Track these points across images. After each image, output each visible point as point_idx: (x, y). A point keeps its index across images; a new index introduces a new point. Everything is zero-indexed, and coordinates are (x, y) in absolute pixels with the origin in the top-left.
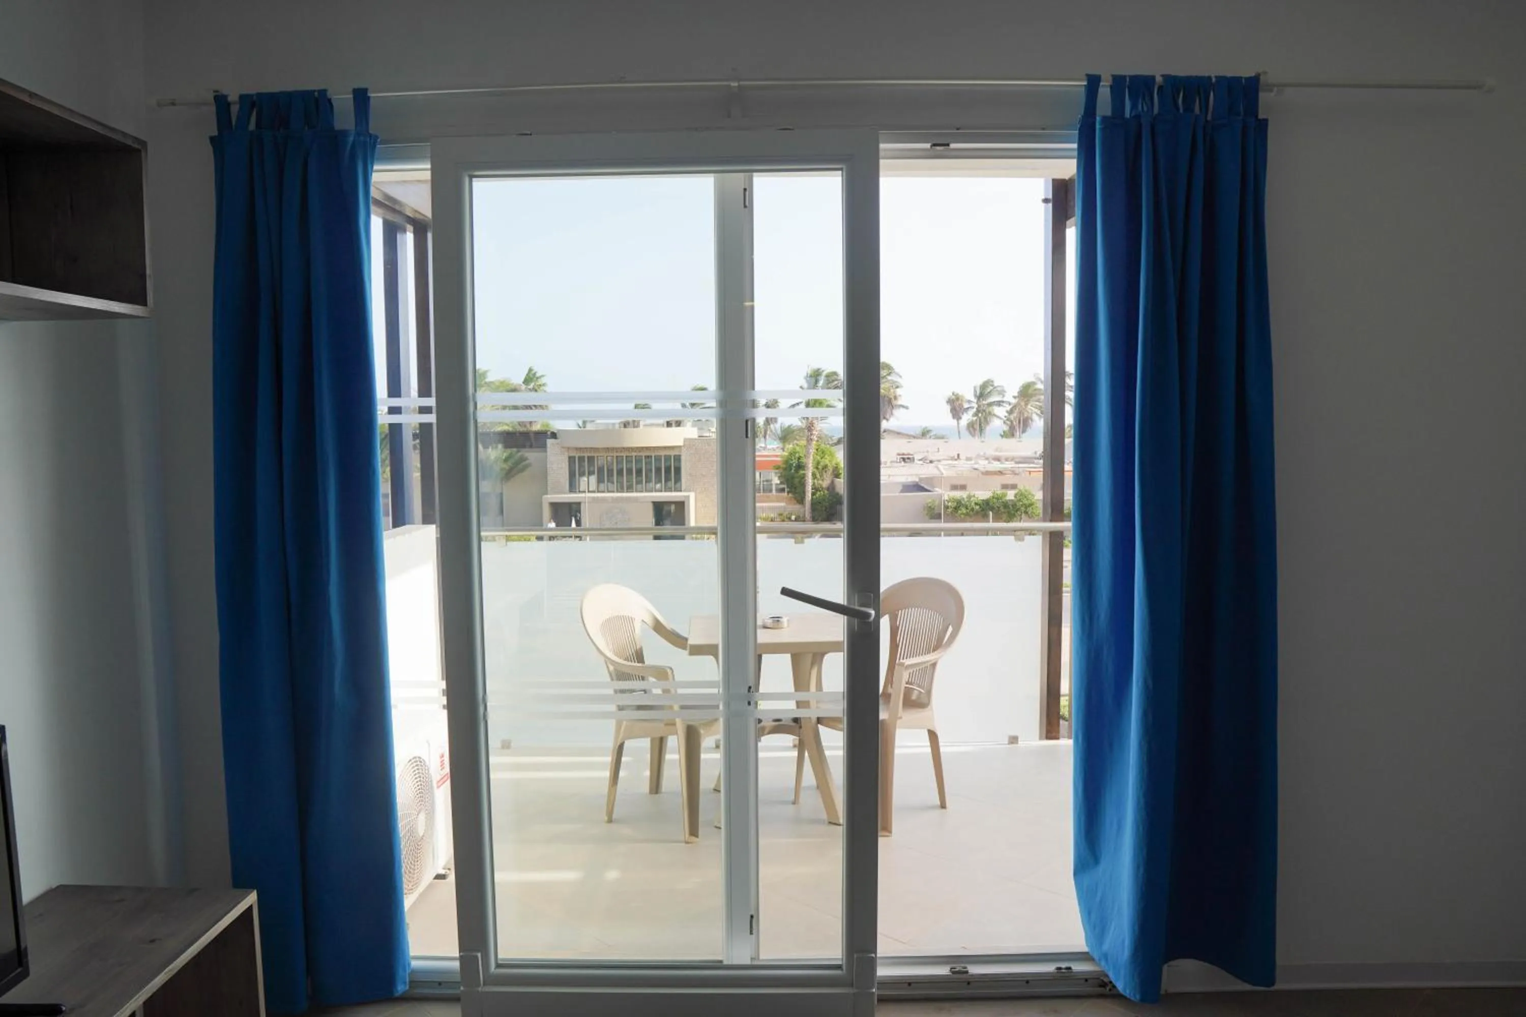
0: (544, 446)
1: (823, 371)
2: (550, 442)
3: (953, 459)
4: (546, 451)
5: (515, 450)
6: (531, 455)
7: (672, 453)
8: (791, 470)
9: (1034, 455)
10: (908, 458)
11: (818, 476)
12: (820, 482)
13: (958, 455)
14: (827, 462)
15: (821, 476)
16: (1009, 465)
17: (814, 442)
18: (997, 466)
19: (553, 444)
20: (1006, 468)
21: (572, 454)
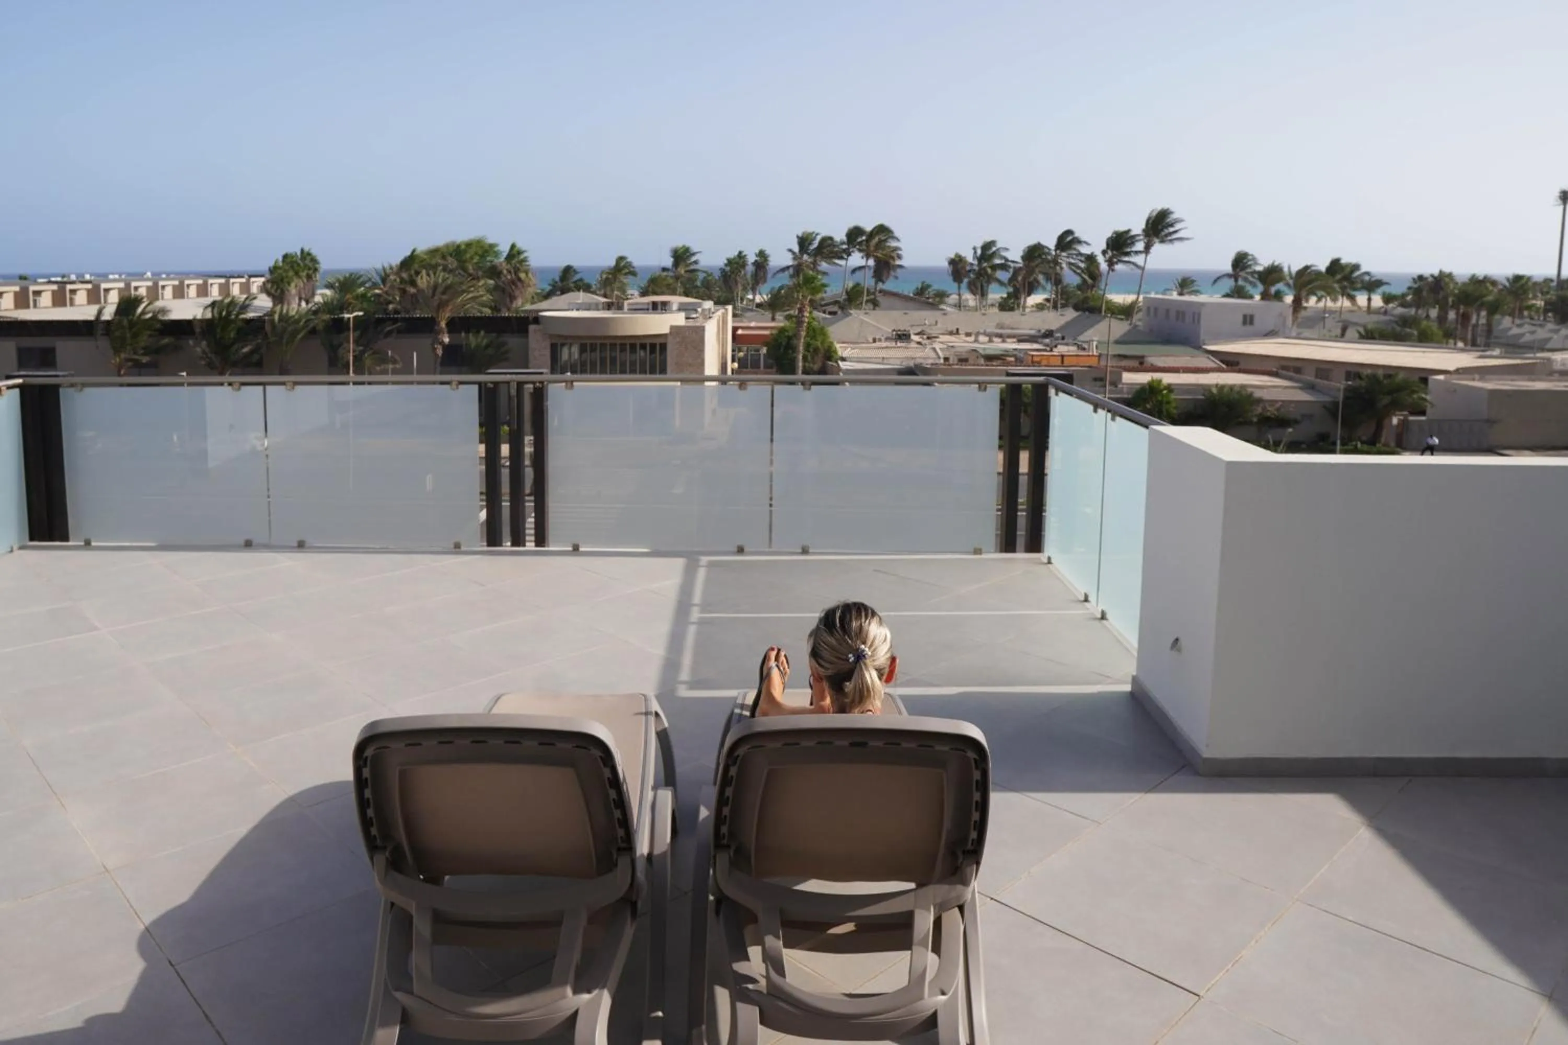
0: (526, 331)
1: (817, 234)
2: (532, 328)
3: (951, 333)
4: (527, 337)
5: (494, 335)
6: (512, 341)
7: (658, 341)
8: (780, 349)
9: (1038, 334)
10: (904, 335)
11: (809, 358)
12: (811, 365)
13: (958, 330)
14: (819, 344)
15: (813, 358)
16: (1011, 345)
17: (805, 324)
18: (998, 346)
19: (535, 331)
20: (1006, 351)
21: (554, 341)
